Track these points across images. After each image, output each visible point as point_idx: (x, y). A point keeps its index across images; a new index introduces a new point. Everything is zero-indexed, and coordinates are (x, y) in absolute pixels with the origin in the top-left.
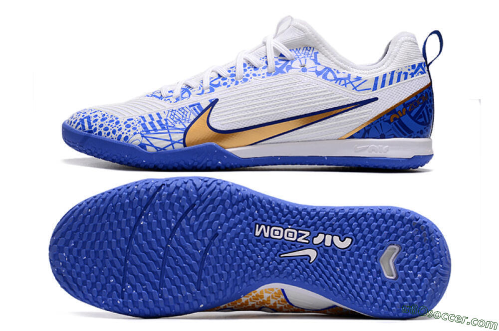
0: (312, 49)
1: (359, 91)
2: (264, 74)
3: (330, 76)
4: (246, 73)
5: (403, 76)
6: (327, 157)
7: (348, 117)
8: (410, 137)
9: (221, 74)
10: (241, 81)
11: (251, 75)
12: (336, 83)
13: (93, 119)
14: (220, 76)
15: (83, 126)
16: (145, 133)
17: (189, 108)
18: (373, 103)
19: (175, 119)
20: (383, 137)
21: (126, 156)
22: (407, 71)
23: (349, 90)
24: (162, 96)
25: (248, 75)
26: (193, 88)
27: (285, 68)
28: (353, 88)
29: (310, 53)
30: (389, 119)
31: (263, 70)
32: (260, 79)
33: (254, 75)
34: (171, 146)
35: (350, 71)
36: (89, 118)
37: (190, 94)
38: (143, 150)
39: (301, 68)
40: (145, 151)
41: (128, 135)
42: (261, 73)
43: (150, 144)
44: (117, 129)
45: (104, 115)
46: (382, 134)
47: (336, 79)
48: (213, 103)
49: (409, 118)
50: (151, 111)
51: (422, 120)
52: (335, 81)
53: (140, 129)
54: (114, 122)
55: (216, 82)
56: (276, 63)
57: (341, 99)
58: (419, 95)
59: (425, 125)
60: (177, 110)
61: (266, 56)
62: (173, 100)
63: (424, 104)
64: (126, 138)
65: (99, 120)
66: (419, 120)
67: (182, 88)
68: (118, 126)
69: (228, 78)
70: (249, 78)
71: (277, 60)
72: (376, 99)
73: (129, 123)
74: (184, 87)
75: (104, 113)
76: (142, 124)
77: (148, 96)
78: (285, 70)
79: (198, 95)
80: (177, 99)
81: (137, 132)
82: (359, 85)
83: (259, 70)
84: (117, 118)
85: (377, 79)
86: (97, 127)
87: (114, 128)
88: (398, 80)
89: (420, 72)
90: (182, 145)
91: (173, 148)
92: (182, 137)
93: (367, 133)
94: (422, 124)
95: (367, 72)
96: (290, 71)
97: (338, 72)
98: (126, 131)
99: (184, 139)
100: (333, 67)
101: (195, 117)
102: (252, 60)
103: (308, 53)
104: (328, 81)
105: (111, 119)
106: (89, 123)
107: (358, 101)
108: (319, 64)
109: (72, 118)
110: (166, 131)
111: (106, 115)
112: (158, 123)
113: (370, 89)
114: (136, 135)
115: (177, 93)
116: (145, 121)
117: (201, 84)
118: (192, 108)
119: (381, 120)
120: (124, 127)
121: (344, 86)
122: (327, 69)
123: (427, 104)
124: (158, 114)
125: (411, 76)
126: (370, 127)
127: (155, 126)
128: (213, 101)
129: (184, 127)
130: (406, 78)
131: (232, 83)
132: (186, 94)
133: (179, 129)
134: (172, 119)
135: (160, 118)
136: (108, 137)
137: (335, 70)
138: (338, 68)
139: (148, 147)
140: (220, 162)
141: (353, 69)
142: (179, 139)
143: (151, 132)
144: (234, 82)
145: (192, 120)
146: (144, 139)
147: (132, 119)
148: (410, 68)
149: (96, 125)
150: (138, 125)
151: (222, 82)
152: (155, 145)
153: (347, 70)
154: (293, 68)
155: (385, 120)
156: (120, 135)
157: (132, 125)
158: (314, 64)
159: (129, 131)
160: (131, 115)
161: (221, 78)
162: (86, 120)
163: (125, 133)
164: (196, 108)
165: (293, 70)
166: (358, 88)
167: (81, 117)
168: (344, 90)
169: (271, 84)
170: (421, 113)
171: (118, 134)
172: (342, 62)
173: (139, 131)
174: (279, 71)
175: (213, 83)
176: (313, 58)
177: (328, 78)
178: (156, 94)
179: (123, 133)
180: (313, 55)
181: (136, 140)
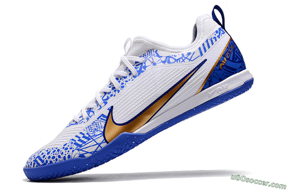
0: (152, 51)
1: (193, 60)
2: (132, 78)
3: (172, 60)
4: (121, 83)
5: (214, 40)
6: (194, 108)
7: (195, 78)
8: (236, 73)
9: (105, 91)
10: (121, 89)
11: (125, 83)
12: (177, 62)
13: (42, 157)
14: (105, 93)
15: (38, 163)
16: (79, 147)
17: (98, 120)
18: (205, 63)
19: (93, 131)
20: (221, 80)
21: (75, 167)
22: (215, 36)
23: (187, 63)
24: (76, 122)
25: (122, 84)
26: (93, 108)
27: (143, 68)
28: (189, 60)
29: (153, 53)
30: (219, 68)
31: (130, 76)
32: (131, 82)
33: (126, 81)
34: (99, 147)
35: (181, 52)
36: (38, 157)
37: (93, 112)
38: (84, 158)
39: (152, 64)
40: (85, 158)
41: (69, 154)
42: (130, 78)
43: (86, 153)
44: (60, 154)
45: (47, 151)
46: (220, 79)
47: (176, 60)
48: (111, 110)
49: (230, 62)
50: (75, 134)
51: (238, 60)
52: (176, 62)
53: (75, 147)
54: (56, 151)
55: (105, 97)
56: (136, 68)
57: (185, 70)
58: (229, 47)
59: (241, 62)
60: (91, 125)
61: (127, 68)
62: (85, 120)
63: (234, 51)
64: (69, 156)
65: (46, 155)
66: (236, 61)
67: (86, 112)
68: (59, 152)
69: (112, 91)
70: (124, 85)
71: (135, 66)
72: (206, 60)
73: (65, 147)
74: (87, 111)
75: (46, 150)
76: (74, 144)
77: (68, 127)
78: (143, 70)
79: (99, 110)
80: (88, 119)
81: (74, 149)
82: (192, 57)
83: (128, 77)
84: (56, 148)
85: (200, 49)
86: (47, 159)
87: (58, 154)
88: (213, 44)
89: (222, 33)
90: (106, 143)
91: (101, 148)
92: (103, 139)
93: (211, 83)
94: (239, 62)
95: (192, 47)
96: (146, 69)
97: (175, 56)
98: (67, 152)
99: (105, 139)
100: (170, 54)
101: (104, 123)
102: (121, 74)
103: (152, 54)
104: (173, 63)
105: (53, 150)
106: (41, 160)
107: (196, 66)
108: (161, 57)
109: (27, 163)
110: (91, 140)
111: (49, 150)
112: (84, 138)
113: (199, 56)
114: (74, 151)
115: (85, 115)
116: (75, 141)
117: (97, 103)
118: (99, 119)
119: (215, 71)
120: (64, 151)
121: (183, 62)
122: (168, 57)
123: (235, 50)
124: (81, 133)
125: (218, 38)
126: (210, 78)
127: (83, 141)
128: (110, 108)
129: (101, 132)
130: (216, 40)
131: (115, 93)
132: (91, 113)
133: (99, 135)
134: (92, 131)
135: (83, 134)
136: (57, 162)
137: (172, 56)
138: (174, 54)
139: (85, 155)
140: (133, 142)
141: (183, 50)
142: (102, 140)
143: (83, 145)
144: (117, 92)
145: (104, 125)
146: (80, 151)
147: (67, 144)
148: (215, 33)
149: (45, 158)
150: (72, 145)
151: (109, 95)
152: (89, 152)
153: (180, 53)
154: (147, 66)
155: (217, 70)
156: (65, 157)
157: (68, 147)
158: (159, 58)
159: (69, 151)
160: (64, 142)
161: (107, 93)
162: (37, 159)
163: (67, 154)
164: (103, 118)
165: (147, 67)
166: (191, 59)
167: (33, 159)
168: (184, 64)
169: (139, 82)
170: (235, 56)
171: (63, 157)
172: (174, 49)
173: (75, 148)
174: (140, 72)
175: (103, 99)
176: (156, 55)
177: (171, 62)
178: (73, 123)
179: (65, 155)
180: (155, 53)
181: (76, 154)
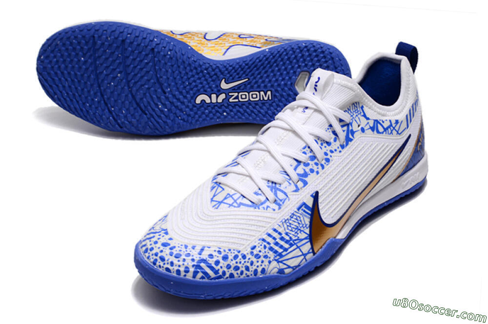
16: (278, 257)
40: (284, 276)
41: (263, 266)
43: (287, 267)
44: (248, 264)
48: (316, 198)
53: (271, 255)
54: (240, 257)
60: (289, 218)
64: (263, 270)
68: (246, 260)
73: (255, 252)
76: (269, 249)
80: (279, 205)
84: (239, 252)
86: (224, 269)
87: (245, 264)
91: (306, 260)
92: (310, 246)
99: (312, 247)
101: (309, 220)
110: (295, 247)
112: (282, 240)
114: (271, 263)
116: (269, 243)
118: (301, 210)
120: (254, 259)
124: (275, 230)
127: (282, 246)
128: (314, 195)
129: (307, 235)
133: (304, 239)
134: (292, 231)
135: (280, 233)
136: (242, 276)
139: (286, 271)
143: (283, 254)
145: (309, 223)
146: (280, 264)
147: (255, 246)
149: (221, 267)
150: (266, 251)
152: (291, 266)
156: (256, 270)
157: (261, 254)
159: (262, 262)
163: (259, 266)
164: (305, 209)
171: (253, 270)
173: (272, 258)
181: (273, 268)
